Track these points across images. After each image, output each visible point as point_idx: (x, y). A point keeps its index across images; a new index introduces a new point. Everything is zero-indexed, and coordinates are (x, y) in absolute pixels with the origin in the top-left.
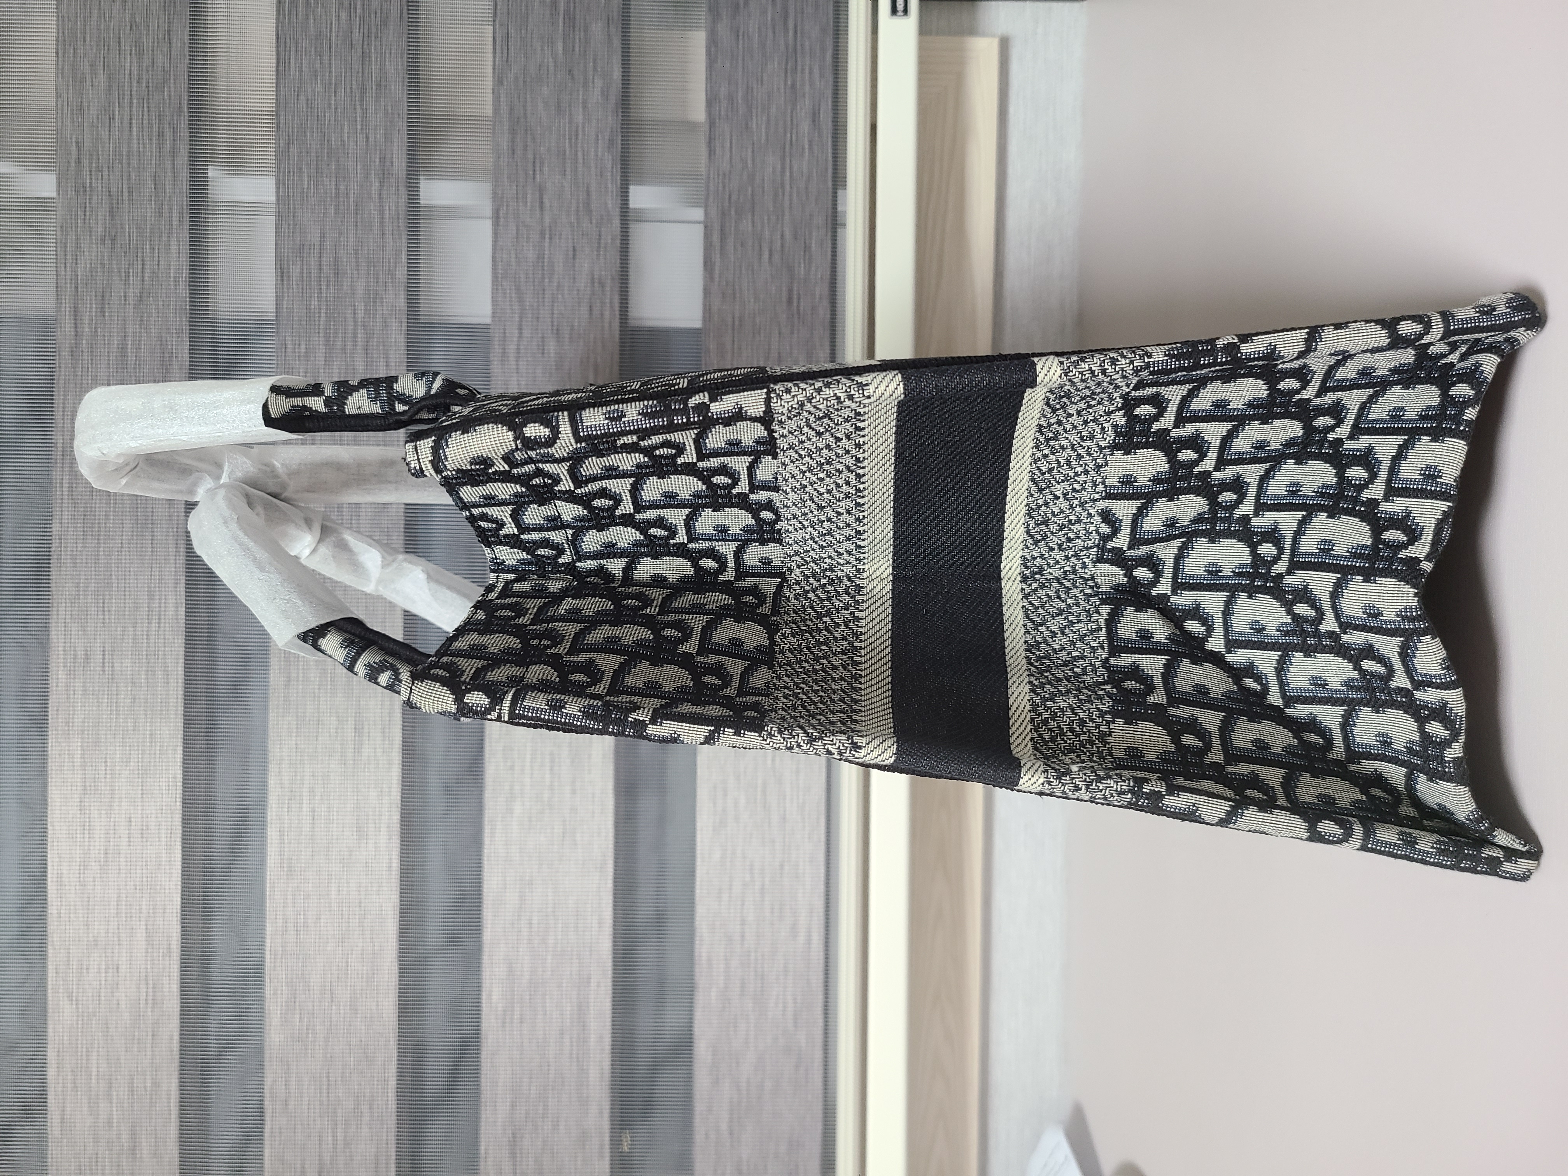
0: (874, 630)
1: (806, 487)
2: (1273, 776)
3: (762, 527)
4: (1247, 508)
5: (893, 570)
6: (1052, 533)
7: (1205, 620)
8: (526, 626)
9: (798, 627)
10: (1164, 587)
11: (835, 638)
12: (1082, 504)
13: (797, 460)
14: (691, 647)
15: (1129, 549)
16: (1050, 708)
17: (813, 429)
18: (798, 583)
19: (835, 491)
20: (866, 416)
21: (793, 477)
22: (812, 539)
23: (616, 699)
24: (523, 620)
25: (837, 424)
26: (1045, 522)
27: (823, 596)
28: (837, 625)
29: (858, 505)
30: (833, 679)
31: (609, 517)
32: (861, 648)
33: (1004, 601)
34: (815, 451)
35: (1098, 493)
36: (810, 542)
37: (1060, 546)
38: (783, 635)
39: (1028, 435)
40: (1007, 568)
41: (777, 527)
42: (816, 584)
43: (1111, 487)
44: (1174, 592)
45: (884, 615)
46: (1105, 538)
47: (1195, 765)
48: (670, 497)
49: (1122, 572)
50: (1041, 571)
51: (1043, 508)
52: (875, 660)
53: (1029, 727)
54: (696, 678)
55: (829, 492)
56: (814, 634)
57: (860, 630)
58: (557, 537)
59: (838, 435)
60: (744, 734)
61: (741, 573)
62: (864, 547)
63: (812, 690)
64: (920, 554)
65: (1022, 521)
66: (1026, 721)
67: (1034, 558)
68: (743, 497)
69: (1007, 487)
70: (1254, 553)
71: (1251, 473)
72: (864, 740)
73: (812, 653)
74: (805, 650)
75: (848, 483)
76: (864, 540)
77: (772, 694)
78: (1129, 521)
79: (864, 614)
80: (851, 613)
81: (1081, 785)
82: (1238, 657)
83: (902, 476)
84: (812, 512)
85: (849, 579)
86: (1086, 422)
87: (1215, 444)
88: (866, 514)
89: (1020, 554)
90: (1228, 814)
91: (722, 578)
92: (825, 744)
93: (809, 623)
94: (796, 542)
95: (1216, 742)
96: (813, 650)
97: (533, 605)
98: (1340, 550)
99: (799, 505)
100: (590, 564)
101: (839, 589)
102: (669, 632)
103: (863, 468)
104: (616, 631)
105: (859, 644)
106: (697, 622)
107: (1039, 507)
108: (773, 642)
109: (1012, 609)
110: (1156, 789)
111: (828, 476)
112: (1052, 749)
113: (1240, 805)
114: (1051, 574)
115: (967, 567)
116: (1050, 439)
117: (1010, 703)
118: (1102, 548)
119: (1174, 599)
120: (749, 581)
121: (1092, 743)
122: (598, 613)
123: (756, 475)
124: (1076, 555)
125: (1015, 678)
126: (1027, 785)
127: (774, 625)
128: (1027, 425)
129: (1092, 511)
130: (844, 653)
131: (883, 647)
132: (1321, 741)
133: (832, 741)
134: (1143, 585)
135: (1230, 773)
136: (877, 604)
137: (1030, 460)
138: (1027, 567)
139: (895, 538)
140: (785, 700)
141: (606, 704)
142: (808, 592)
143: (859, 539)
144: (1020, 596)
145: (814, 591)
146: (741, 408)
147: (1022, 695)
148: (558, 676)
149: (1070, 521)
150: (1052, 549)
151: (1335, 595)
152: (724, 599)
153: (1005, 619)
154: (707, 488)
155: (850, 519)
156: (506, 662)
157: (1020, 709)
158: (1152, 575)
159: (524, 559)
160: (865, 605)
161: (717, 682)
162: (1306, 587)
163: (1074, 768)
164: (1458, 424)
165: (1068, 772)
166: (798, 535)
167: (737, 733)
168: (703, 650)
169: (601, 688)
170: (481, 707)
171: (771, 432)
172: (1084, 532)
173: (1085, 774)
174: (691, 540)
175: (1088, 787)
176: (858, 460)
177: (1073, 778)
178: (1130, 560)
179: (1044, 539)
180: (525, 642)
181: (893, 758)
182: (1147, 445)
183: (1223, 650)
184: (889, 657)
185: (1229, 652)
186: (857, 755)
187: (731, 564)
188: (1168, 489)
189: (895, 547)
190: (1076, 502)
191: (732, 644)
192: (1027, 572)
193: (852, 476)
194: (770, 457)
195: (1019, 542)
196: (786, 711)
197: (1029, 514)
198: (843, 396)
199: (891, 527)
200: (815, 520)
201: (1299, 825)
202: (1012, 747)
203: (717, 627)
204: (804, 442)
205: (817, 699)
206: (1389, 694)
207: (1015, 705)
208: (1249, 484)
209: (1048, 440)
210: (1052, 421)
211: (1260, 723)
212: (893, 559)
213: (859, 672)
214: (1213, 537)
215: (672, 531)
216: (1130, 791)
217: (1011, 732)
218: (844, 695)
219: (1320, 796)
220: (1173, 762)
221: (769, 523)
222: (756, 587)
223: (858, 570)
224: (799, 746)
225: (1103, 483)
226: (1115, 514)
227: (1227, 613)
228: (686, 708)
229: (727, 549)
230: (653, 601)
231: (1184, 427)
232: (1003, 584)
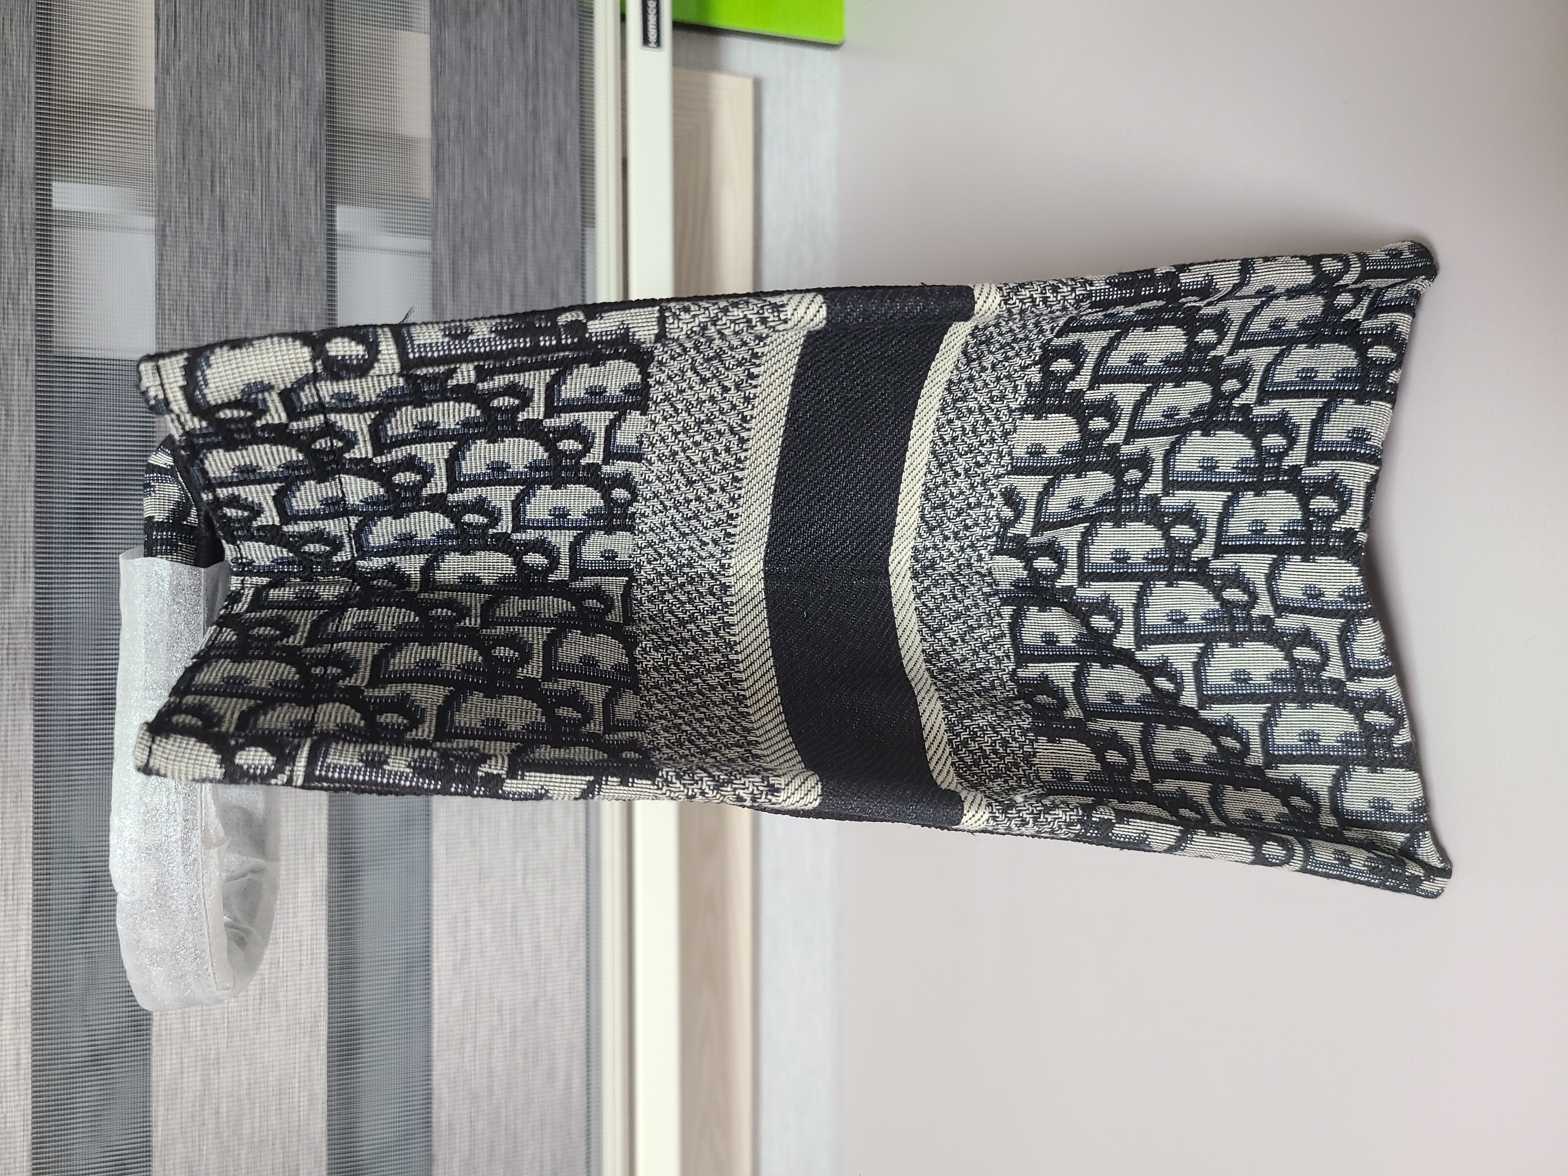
0: (750, 639)
1: (677, 453)
2: (1199, 791)
3: (613, 510)
4: (1154, 486)
5: (765, 565)
6: (949, 519)
7: (1114, 615)
8: (299, 648)
9: (660, 638)
10: (1069, 579)
11: (706, 651)
12: (984, 483)
13: (671, 416)
14: (533, 670)
15: (1033, 534)
16: (968, 727)
17: (698, 374)
18: (650, 582)
19: (711, 460)
20: (764, 358)
21: (663, 440)
22: (673, 524)
23: (449, 745)
24: (294, 640)
25: (727, 369)
26: (943, 506)
27: (684, 598)
28: (706, 634)
29: (736, 479)
30: (714, 703)
31: (412, 499)
32: (738, 662)
33: (894, 601)
34: (695, 403)
35: (1003, 466)
36: (670, 528)
37: (956, 534)
38: (644, 649)
39: (936, 393)
40: (896, 561)
41: (631, 510)
42: (672, 584)
43: (1017, 459)
44: (1081, 583)
45: (759, 620)
46: (1006, 524)
47: (1123, 785)
48: (499, 469)
49: (1021, 565)
50: (933, 565)
51: (942, 488)
52: (757, 676)
53: (948, 750)
54: (548, 710)
55: (704, 461)
56: (681, 646)
57: (733, 639)
58: (334, 527)
59: (726, 384)
60: (633, 782)
61: (577, 572)
62: (734, 535)
63: (696, 720)
64: (798, 545)
65: (918, 503)
66: (944, 743)
67: (926, 549)
68: (594, 468)
69: (904, 461)
70: (1167, 536)
71: (1157, 446)
72: (782, 781)
73: (681, 670)
74: (672, 667)
75: (728, 450)
76: (735, 526)
77: (647, 727)
78: (1034, 502)
79: (735, 619)
80: (719, 619)
81: (1029, 818)
82: (1150, 654)
83: (789, 444)
84: (678, 488)
85: (712, 576)
86: (998, 379)
87: (1128, 410)
88: (742, 492)
89: (912, 544)
90: (1179, 840)
91: (552, 578)
92: (735, 789)
93: (672, 632)
94: (652, 530)
95: (1139, 757)
96: (682, 666)
97: (304, 619)
98: (1273, 529)
99: (665, 479)
100: (377, 563)
101: (701, 589)
102: (501, 652)
103: (749, 430)
104: (431, 652)
105: (735, 657)
106: (536, 636)
107: (937, 487)
108: (633, 660)
109: (904, 611)
110: (1106, 817)
111: (706, 439)
112: (976, 774)
113: (1188, 828)
114: (944, 568)
115: (850, 561)
116: (957, 400)
117: (923, 723)
118: (1001, 537)
119: (1081, 592)
120: (588, 582)
121: (1018, 767)
122: (399, 628)
123: (615, 438)
124: (972, 546)
125: (923, 693)
126: (970, 822)
127: (631, 637)
128: (937, 380)
129: (995, 491)
130: (719, 668)
131: (764, 659)
132: (1238, 746)
133: (744, 784)
134: (1046, 578)
135: (1159, 792)
136: (750, 607)
137: (933, 426)
138: (917, 561)
139: (772, 525)
140: (666, 735)
141: (444, 755)
142: (664, 593)
143: (730, 524)
144: (912, 596)
145: (671, 592)
146: (627, 329)
147: (935, 713)
148: (361, 719)
149: (969, 504)
150: (946, 538)
151: (1271, 578)
152: (561, 605)
153: (897, 622)
154: (549, 457)
155: (723, 498)
156: (282, 701)
157: (935, 729)
158: (1055, 565)
159: (282, 558)
160: (735, 609)
161: (576, 715)
162: (1238, 570)
163: (1019, 799)
164: (1384, 387)
165: (1012, 805)
166: (657, 520)
167: (624, 783)
168: (549, 673)
169: (425, 731)
170: (262, 769)
171: (646, 375)
172: (983, 518)
173: (1031, 805)
174: (516, 529)
175: (1035, 820)
176: (744, 419)
177: (1019, 811)
178: (1031, 549)
179: (939, 526)
180: (304, 671)
181: (818, 801)
182: (1059, 410)
183: (1133, 647)
184: (773, 672)
185: (1139, 649)
186: (774, 800)
187: (565, 560)
188: (1076, 463)
189: (770, 536)
190: (978, 479)
191: (584, 663)
192: (918, 567)
193: (734, 440)
194: (638, 413)
195: (912, 529)
196: (671, 748)
197: (925, 496)
198: (754, 318)
199: (769, 510)
200: (681, 499)
201: (1244, 847)
202: (935, 775)
203: (561, 643)
204: (684, 391)
205: (704, 731)
206: (1320, 687)
207: (929, 726)
208: (1154, 460)
209: (955, 401)
210: (964, 376)
211: (1178, 729)
212: (766, 551)
213: (742, 693)
214: (1118, 520)
215: (494, 517)
216: (1079, 821)
217: (929, 757)
218: (733, 724)
219: (1247, 812)
220: (1102, 783)
221: (621, 506)
222: (598, 588)
223: (722, 566)
224: (703, 793)
225: (1010, 454)
226: (1019, 493)
227: (1140, 605)
228: (545, 753)
229: (562, 540)
230: (469, 609)
231: (1098, 388)
232: (892, 582)
